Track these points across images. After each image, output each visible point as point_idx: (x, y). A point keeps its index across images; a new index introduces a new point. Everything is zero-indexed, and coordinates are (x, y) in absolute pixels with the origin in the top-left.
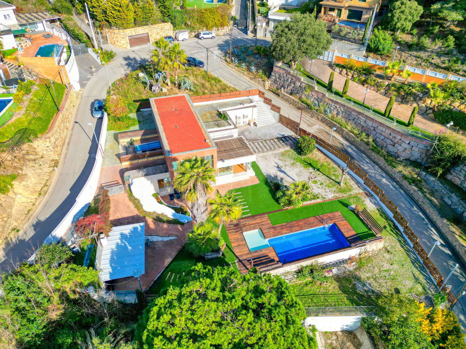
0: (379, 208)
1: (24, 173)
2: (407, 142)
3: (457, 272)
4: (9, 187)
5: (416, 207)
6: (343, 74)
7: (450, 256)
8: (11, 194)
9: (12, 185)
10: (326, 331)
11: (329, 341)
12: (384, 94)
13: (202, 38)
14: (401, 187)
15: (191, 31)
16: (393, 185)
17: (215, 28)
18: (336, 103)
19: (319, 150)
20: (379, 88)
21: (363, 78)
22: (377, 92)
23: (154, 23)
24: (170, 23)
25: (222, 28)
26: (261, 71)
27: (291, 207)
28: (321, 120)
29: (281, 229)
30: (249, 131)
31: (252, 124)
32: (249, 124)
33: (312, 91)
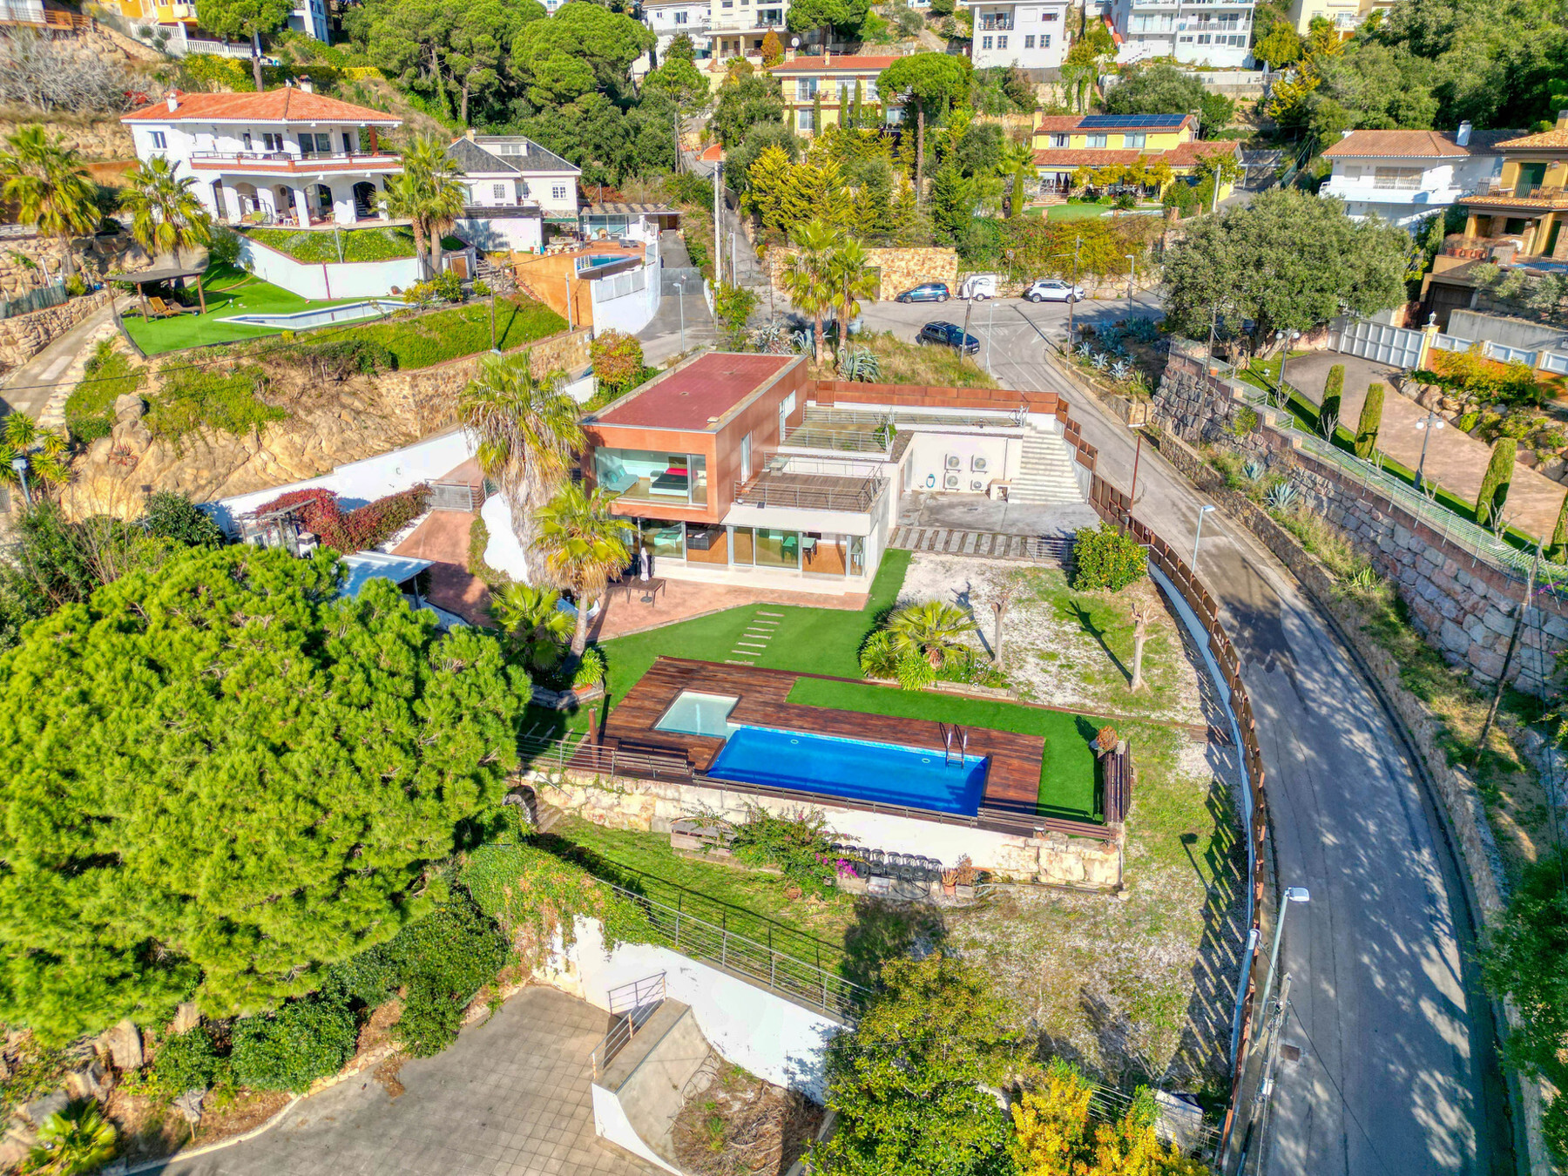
0: (1222, 781)
1: (310, 419)
2: (1505, 607)
3: (1440, 1122)
4: (254, 426)
5: (1435, 854)
6: (1426, 401)
7: (1457, 1058)
8: (248, 441)
9: (261, 427)
10: (741, 1064)
11: (722, 1096)
12: (1559, 474)
13: (1036, 299)
14: (1423, 777)
15: (1013, 280)
16: (1386, 764)
17: (1090, 276)
18: (1319, 467)
19: (1161, 591)
20: (1541, 452)
21: (1492, 416)
22: (1533, 467)
23: (910, 242)
24: (951, 250)
25: (1116, 277)
26: (1140, 375)
27: (891, 681)
28: (1256, 526)
29: (799, 715)
30: (971, 507)
31: (996, 493)
32: (988, 492)
33: (1254, 430)
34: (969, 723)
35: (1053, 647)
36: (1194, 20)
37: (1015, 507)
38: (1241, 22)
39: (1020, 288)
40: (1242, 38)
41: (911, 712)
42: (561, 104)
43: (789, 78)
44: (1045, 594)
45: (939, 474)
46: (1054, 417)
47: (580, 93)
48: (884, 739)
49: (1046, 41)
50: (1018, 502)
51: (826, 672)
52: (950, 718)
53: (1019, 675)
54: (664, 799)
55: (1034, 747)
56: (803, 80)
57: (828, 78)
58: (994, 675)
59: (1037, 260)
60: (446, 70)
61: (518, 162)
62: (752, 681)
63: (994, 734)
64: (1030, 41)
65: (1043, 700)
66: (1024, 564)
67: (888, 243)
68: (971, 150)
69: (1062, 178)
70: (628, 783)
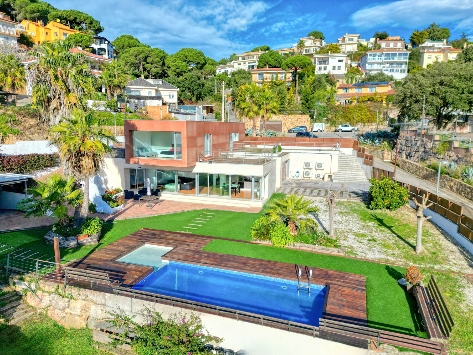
13: (340, 131)
15: (331, 125)
17: (360, 123)
23: (292, 112)
24: (308, 116)
25: (370, 124)
26: (386, 143)
27: (267, 243)
28: (457, 189)
29: (205, 257)
30: (316, 183)
31: (326, 179)
32: (323, 178)
33: (449, 150)
34: (313, 266)
35: (362, 232)
36: (388, 65)
37: (335, 183)
38: (404, 66)
39: (334, 128)
40: (404, 70)
41: (276, 258)
42: (179, 77)
43: (255, 73)
44: (355, 211)
45: (302, 171)
46: (352, 149)
47: (185, 72)
48: (257, 271)
49: (339, 68)
50: (337, 181)
51: (230, 237)
52: (302, 263)
53: (345, 243)
54: (96, 304)
55: (359, 281)
56: (259, 74)
57: (267, 73)
58: (329, 240)
59: (340, 118)
60: (145, 69)
61: (158, 86)
62: (187, 240)
63: (331, 272)
64: (334, 68)
65: (361, 256)
66: (342, 200)
67: (285, 113)
68: (315, 84)
69: (347, 101)
70: (74, 291)
